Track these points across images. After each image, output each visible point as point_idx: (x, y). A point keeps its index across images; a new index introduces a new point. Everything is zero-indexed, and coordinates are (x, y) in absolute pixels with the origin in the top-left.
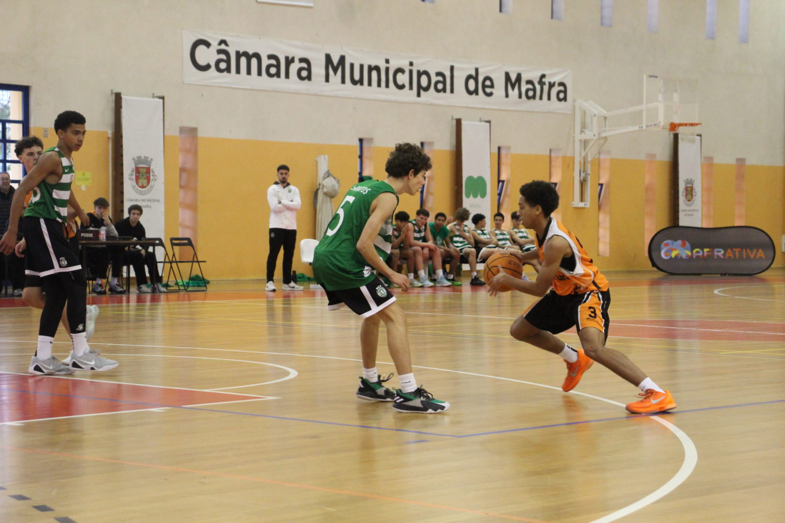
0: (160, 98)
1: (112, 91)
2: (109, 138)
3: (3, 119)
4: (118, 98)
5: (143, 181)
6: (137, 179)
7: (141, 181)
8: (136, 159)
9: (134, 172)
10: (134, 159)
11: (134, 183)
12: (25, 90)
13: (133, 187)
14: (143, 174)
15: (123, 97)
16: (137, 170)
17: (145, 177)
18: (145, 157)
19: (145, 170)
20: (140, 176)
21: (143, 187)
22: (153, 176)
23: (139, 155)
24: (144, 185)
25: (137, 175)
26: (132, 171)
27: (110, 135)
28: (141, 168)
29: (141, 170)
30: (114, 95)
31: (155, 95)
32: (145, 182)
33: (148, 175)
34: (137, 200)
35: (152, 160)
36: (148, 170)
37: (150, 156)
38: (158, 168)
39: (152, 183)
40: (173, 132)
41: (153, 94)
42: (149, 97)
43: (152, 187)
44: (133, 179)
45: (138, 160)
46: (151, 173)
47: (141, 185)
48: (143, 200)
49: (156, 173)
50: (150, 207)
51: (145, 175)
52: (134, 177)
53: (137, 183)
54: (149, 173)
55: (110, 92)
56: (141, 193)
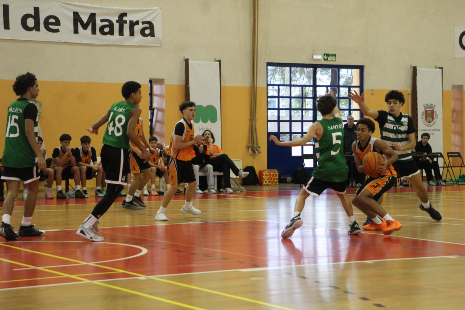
0: (440, 68)
1: (411, 66)
2: (409, 94)
3: (349, 85)
4: (415, 69)
5: (429, 119)
6: (426, 117)
7: (428, 119)
8: (425, 105)
9: (424, 113)
10: (424, 105)
11: (424, 120)
12: (361, 68)
13: (424, 122)
14: (430, 115)
15: (417, 69)
16: (426, 112)
17: (431, 116)
18: (431, 104)
19: (431, 112)
20: (428, 116)
21: (429, 122)
22: (436, 115)
23: (427, 103)
24: (431, 121)
25: (426, 115)
26: (423, 113)
27: (410, 92)
28: (428, 110)
29: (428, 112)
30: (412, 68)
31: (437, 67)
32: (431, 119)
33: (433, 115)
34: (426, 130)
35: (435, 106)
36: (433, 112)
37: (433, 103)
38: (439, 111)
39: (435, 120)
40: (448, 88)
41: (436, 66)
42: (433, 68)
43: (435, 122)
44: (423, 117)
45: (426, 106)
46: (434, 114)
47: (428, 121)
48: (430, 130)
49: (437, 114)
50: (434, 134)
51: (431, 115)
52: (424, 116)
53: (426, 120)
54: (433, 113)
55: (410, 67)
56: (428, 126)
